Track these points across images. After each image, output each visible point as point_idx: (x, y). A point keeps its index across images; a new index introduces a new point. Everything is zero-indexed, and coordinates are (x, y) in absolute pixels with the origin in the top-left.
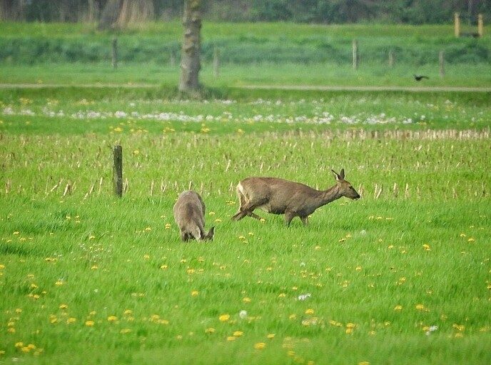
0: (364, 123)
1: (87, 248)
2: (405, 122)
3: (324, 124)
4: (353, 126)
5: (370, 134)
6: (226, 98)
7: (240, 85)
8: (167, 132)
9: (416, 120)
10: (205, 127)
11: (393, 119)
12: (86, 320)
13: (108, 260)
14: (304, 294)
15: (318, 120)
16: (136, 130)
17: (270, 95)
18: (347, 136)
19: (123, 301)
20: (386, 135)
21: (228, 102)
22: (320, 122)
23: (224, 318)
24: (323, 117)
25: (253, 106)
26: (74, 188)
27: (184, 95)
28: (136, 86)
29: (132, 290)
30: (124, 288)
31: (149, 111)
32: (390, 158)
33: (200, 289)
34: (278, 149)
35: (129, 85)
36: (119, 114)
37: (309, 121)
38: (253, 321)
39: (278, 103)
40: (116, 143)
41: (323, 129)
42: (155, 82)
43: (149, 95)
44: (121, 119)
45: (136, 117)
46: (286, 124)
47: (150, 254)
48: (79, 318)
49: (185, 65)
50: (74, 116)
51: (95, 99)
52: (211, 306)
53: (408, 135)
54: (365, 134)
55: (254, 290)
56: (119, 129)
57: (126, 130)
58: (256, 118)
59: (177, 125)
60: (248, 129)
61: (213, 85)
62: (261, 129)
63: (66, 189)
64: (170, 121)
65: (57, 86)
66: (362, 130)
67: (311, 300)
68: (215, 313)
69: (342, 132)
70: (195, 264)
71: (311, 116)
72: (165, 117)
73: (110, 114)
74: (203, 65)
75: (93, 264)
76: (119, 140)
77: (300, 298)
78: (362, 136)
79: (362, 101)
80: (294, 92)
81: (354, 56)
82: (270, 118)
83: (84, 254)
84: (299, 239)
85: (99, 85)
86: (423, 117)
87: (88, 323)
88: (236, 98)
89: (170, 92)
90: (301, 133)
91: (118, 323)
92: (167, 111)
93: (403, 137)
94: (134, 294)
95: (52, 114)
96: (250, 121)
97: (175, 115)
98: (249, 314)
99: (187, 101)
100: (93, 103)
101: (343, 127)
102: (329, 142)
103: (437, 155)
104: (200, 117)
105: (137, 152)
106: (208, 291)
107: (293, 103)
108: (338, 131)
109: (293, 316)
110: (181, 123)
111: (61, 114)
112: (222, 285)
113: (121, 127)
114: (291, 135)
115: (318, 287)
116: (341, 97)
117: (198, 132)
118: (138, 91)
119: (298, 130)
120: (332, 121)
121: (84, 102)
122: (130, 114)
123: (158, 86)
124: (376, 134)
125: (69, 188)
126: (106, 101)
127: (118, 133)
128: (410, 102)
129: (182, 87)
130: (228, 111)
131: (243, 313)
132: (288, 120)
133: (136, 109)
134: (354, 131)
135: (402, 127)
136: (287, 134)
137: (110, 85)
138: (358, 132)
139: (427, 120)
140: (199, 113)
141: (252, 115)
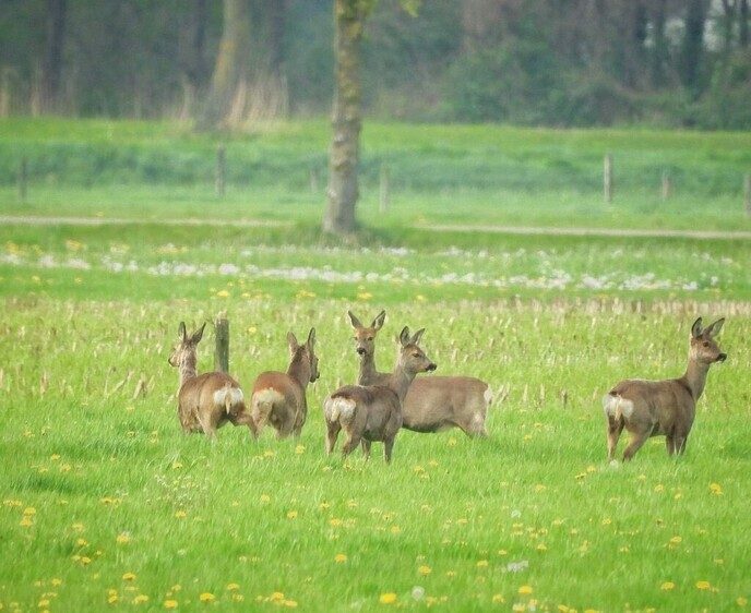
0: (621, 288)
1: (169, 481)
2: (685, 287)
3: (556, 290)
4: (601, 292)
5: (629, 308)
6: (398, 246)
7: (423, 224)
8: (306, 298)
9: (704, 284)
10: (364, 292)
11: (667, 283)
12: (165, 599)
13: (203, 502)
14: (517, 561)
15: (546, 282)
16: (253, 296)
17: (470, 242)
18: (592, 308)
19: (227, 570)
20: (654, 308)
21: (402, 251)
22: (550, 287)
23: (387, 598)
24: (556, 278)
25: (444, 259)
26: (150, 387)
27: (332, 241)
28: (255, 223)
29: (239, 552)
30: (226, 548)
31: (275, 263)
32: (660, 345)
33: (350, 551)
34: (481, 329)
35: (244, 223)
36: (228, 269)
37: (530, 283)
38: (433, 605)
39: (482, 254)
40: (219, 315)
41: (553, 297)
42: (285, 217)
43: (275, 239)
44: (229, 278)
45: (252, 274)
46: (496, 288)
47: (271, 493)
48: (153, 596)
49: (333, 191)
50: (152, 271)
51: (189, 243)
52: (367, 580)
53: (691, 309)
54: (621, 305)
55: (437, 553)
56: (224, 293)
57: (237, 294)
58: (449, 278)
59: (318, 287)
60: (434, 296)
61: (378, 225)
62: (454, 295)
63: (138, 388)
64: (308, 279)
65: (128, 221)
66: (616, 300)
67: (527, 572)
68: (372, 591)
69: (584, 302)
70: (342, 512)
71: (534, 276)
72: (300, 274)
73: (212, 269)
74: (363, 190)
75: (179, 508)
76: (225, 312)
77: (510, 568)
78: (618, 310)
79: (618, 252)
80: (508, 236)
81: (606, 181)
82: (469, 278)
83: (164, 492)
84: (511, 473)
85: (197, 222)
86: (715, 279)
87: (169, 604)
88: (412, 245)
89: (309, 234)
90: (519, 302)
91: (216, 603)
92: (303, 264)
93: (683, 311)
94: (244, 559)
95: (118, 267)
96: (437, 282)
97: (316, 272)
98: (427, 592)
99: (336, 249)
100: (185, 249)
101: (587, 295)
102: (563, 320)
103: (736, 341)
104: (357, 276)
105: (253, 330)
106: (363, 555)
107: (506, 255)
108: (578, 301)
109: (498, 597)
110: (324, 284)
111: (133, 266)
112: (385, 545)
113: (229, 289)
114: (498, 311)
115: (540, 552)
116: (583, 246)
117: (353, 298)
118: (255, 230)
119: (513, 298)
120: (570, 285)
121: (171, 248)
122: (243, 269)
123: (290, 224)
124: (639, 305)
125: (143, 385)
126: (205, 247)
127: (224, 298)
128: (695, 255)
129: (328, 225)
130: (401, 265)
131: (418, 591)
132: (497, 283)
133: (254, 260)
134: (604, 301)
135: (682, 296)
136: (496, 304)
137: (213, 222)
138: (610, 304)
139: (721, 285)
140: (354, 267)
141: (440, 273)
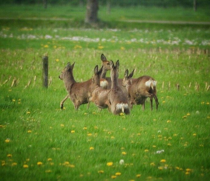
0: (200, 45)
1: (25, 119)
3: (175, 45)
4: (192, 46)
5: (203, 51)
6: (114, 28)
7: (124, 20)
8: (77, 48)
10: (101, 45)
12: (24, 164)
13: (38, 127)
14: (160, 150)
15: (171, 42)
16: (57, 47)
17: (142, 26)
18: (189, 52)
19: (47, 153)
21: (116, 30)
22: (173, 43)
23: (110, 164)
24: (175, 40)
25: (132, 33)
26: (18, 82)
27: (88, 26)
28: (58, 19)
29: (52, 146)
30: (48, 144)
31: (66, 35)
33: (95, 146)
34: (146, 60)
35: (53, 19)
36: (48, 37)
37: (165, 43)
38: (128, 166)
39: (146, 31)
40: (45, 55)
41: (174, 48)
42: (70, 17)
43: (66, 25)
44: (48, 40)
45: (57, 38)
46: (152, 44)
47: (64, 123)
48: (19, 163)
49: (88, 7)
50: (19, 37)
51: (32, 27)
52: (102, 157)
54: (200, 51)
55: (129, 147)
56: (46, 46)
57: (51, 47)
58: (133, 40)
59: (82, 43)
60: (128, 47)
61: (106, 20)
62: (137, 46)
63: (13, 83)
64: (79, 41)
65: (9, 18)
66: (198, 49)
67: (164, 154)
68: (104, 161)
69: (186, 50)
70: (92, 130)
71: (167, 39)
72: (76, 39)
73: (42, 37)
74: (100, 6)
75: (29, 129)
76: (47, 53)
77: (157, 152)
78: (199, 53)
79: (198, 31)
80: (156, 25)
81: (194, 3)
82: (141, 40)
83: (23, 123)
84: (157, 116)
85: (35, 19)
87: (25, 166)
88: (120, 28)
89: (79, 23)
90: (160, 50)
91: (43, 166)
92: (77, 35)
94: (54, 149)
95: (5, 36)
96: (128, 42)
97: (82, 38)
98: (125, 162)
99: (90, 30)
100: (31, 29)
101: (187, 47)
102: (178, 57)
104: (98, 40)
105: (57, 60)
106: (100, 147)
107: (156, 32)
108: (183, 49)
109: (153, 164)
110: (85, 43)
111: (11, 36)
112: (109, 144)
113: (49, 45)
114: (154, 51)
115: (169, 146)
116: (185, 28)
117: (96, 48)
118: (59, 22)
119: (158, 48)
120: (180, 43)
121: (25, 29)
122: (54, 37)
123: (72, 20)
124: (207, 51)
125: (15, 82)
126: (39, 29)
127: (46, 48)
129: (86, 20)
130: (115, 36)
131: (122, 161)
132: (152, 42)
133: (58, 33)
134: (193, 50)
136: (152, 51)
137: (43, 19)
138: (196, 50)
140: (97, 36)
141: (130, 38)
